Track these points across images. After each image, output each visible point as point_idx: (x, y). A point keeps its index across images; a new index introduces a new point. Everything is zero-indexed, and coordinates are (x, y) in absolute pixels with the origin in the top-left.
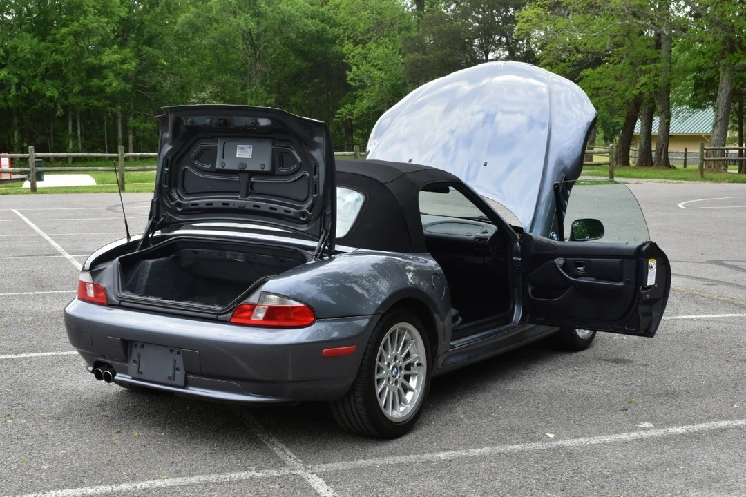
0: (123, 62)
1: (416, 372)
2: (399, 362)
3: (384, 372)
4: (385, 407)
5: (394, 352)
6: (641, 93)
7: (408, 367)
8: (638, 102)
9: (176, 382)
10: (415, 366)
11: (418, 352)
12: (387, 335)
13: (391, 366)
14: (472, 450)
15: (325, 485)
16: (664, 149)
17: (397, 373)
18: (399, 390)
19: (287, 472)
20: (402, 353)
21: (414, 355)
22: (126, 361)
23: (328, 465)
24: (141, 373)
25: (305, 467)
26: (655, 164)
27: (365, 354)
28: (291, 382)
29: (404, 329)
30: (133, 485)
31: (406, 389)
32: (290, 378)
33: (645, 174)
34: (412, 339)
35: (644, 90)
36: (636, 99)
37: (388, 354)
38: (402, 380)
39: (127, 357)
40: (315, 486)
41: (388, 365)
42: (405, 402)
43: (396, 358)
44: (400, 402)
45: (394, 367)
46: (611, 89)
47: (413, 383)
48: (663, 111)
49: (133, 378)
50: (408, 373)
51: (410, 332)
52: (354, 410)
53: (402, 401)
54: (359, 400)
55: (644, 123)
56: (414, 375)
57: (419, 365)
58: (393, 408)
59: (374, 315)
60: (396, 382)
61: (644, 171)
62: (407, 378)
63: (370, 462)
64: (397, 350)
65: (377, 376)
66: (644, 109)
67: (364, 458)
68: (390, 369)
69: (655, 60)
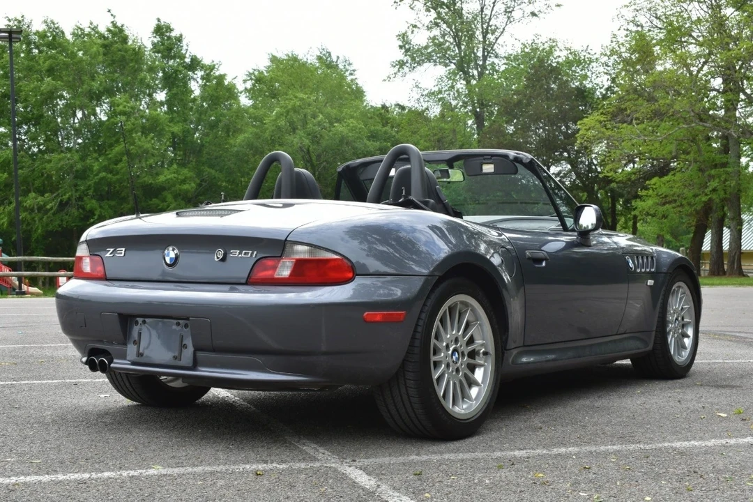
0: (183, 182)
1: (482, 362)
2: (461, 346)
3: (442, 354)
4: (444, 396)
5: (454, 332)
6: (710, 200)
7: (472, 354)
8: (707, 209)
9: (183, 362)
10: (481, 355)
11: (484, 337)
12: (445, 307)
13: (451, 349)
14: (555, 450)
15: (366, 476)
16: (736, 257)
17: (458, 359)
18: (461, 382)
19: (317, 464)
20: (464, 336)
21: (479, 342)
22: (125, 344)
23: (371, 460)
24: (142, 355)
25: (342, 462)
26: (727, 273)
27: (417, 325)
28: (325, 353)
29: (466, 304)
30: (119, 473)
31: (471, 383)
32: (324, 348)
33: (718, 282)
34: (478, 321)
35: (714, 196)
36: (705, 206)
37: (447, 333)
38: (464, 370)
39: (126, 340)
40: (352, 476)
41: (448, 347)
42: (469, 398)
43: (456, 341)
44: (463, 398)
45: (455, 350)
46: (678, 196)
47: (479, 374)
48: (734, 218)
49: (133, 363)
50: (472, 361)
51: (473, 310)
52: (405, 397)
53: (465, 396)
54: (411, 383)
55: (714, 231)
56: (481, 366)
57: (485, 354)
58: (454, 403)
59: (429, 276)
60: (457, 370)
61: (716, 280)
62: (472, 368)
63: (425, 458)
64: (459, 331)
65: (434, 358)
66: (713, 218)
67: (418, 454)
68: (450, 352)
69: (724, 165)
